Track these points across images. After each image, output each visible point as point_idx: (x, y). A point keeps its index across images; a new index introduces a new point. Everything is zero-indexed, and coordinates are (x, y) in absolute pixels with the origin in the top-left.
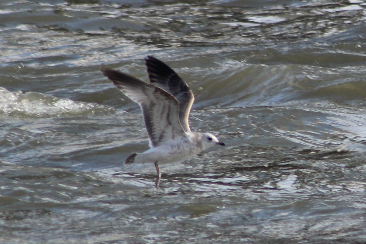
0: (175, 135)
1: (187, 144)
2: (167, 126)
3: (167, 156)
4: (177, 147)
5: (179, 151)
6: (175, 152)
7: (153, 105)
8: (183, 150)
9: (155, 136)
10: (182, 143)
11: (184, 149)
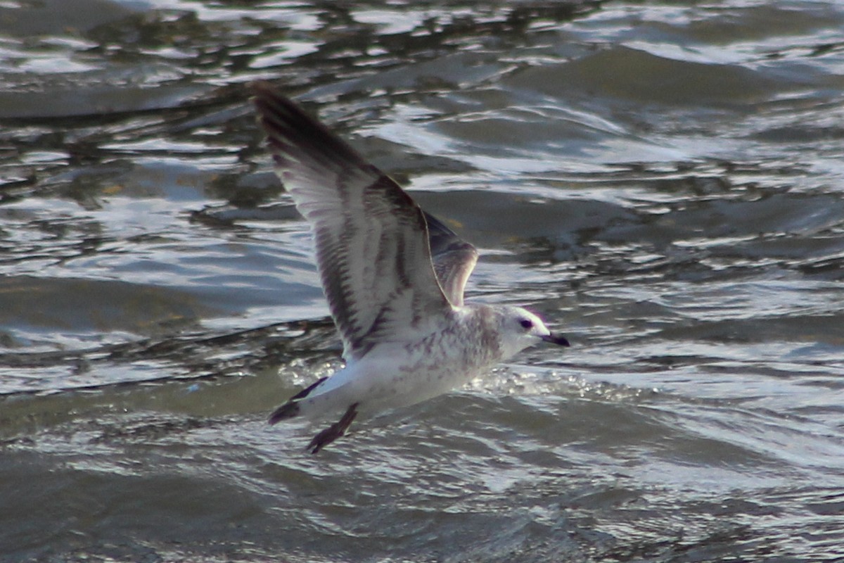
0: (422, 314)
1: (452, 337)
2: (399, 291)
3: (395, 380)
4: (423, 347)
5: (430, 362)
6: (419, 365)
7: (349, 231)
8: (441, 357)
9: (356, 325)
10: (439, 336)
11: (444, 353)
